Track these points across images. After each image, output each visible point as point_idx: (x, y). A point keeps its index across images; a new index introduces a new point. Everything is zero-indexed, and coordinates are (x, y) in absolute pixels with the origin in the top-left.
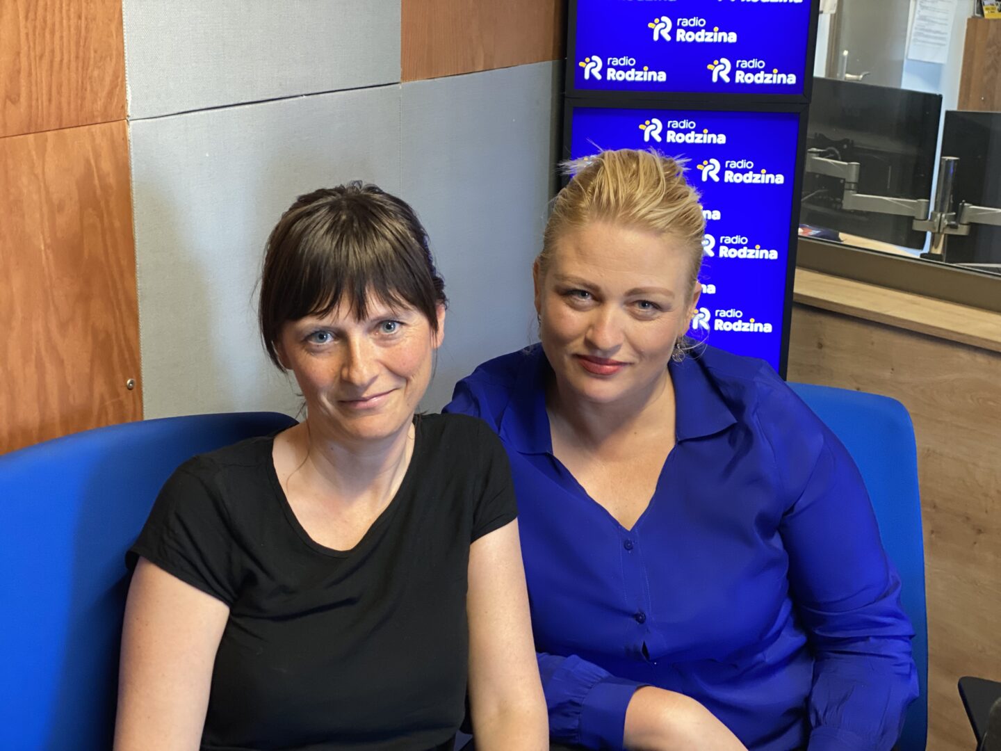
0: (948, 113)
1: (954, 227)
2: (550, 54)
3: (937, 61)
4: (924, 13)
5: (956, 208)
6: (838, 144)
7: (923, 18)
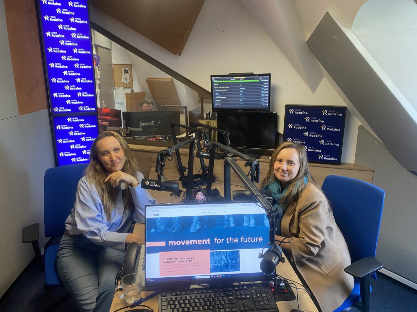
0: (123, 112)
1: (127, 131)
2: (47, 108)
3: (122, 101)
4: (117, 93)
5: (126, 128)
6: (104, 119)
7: (117, 94)
